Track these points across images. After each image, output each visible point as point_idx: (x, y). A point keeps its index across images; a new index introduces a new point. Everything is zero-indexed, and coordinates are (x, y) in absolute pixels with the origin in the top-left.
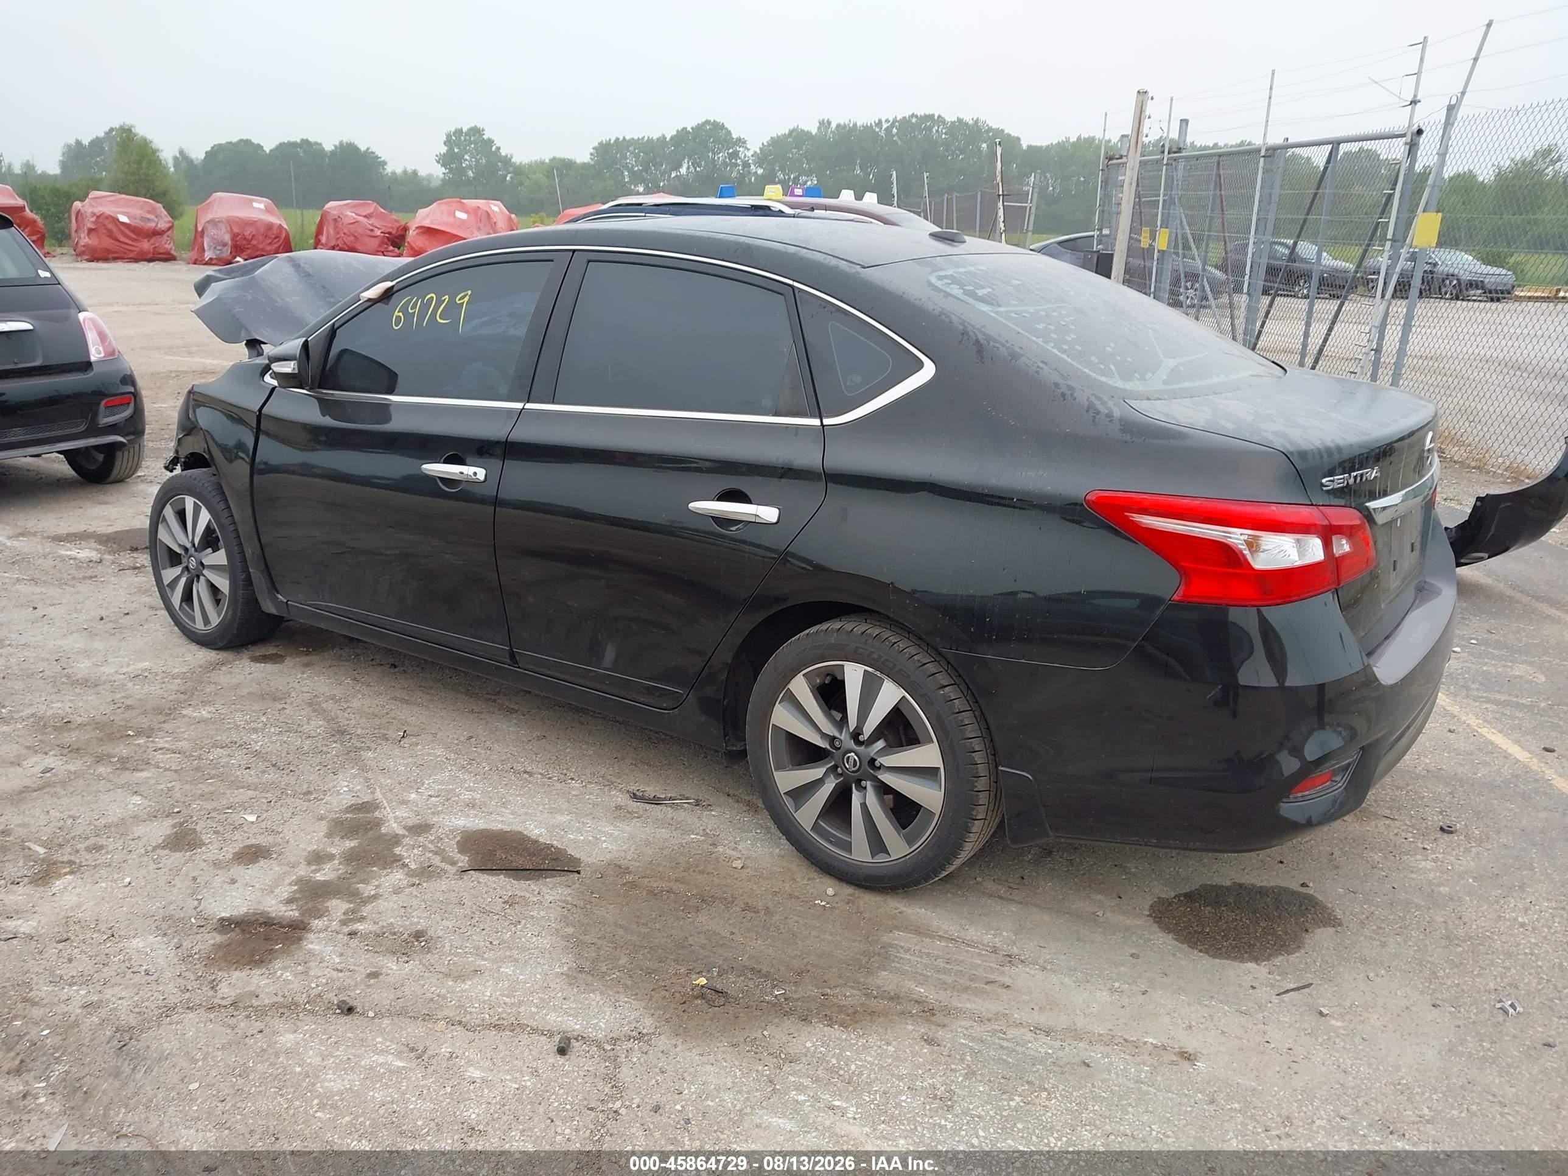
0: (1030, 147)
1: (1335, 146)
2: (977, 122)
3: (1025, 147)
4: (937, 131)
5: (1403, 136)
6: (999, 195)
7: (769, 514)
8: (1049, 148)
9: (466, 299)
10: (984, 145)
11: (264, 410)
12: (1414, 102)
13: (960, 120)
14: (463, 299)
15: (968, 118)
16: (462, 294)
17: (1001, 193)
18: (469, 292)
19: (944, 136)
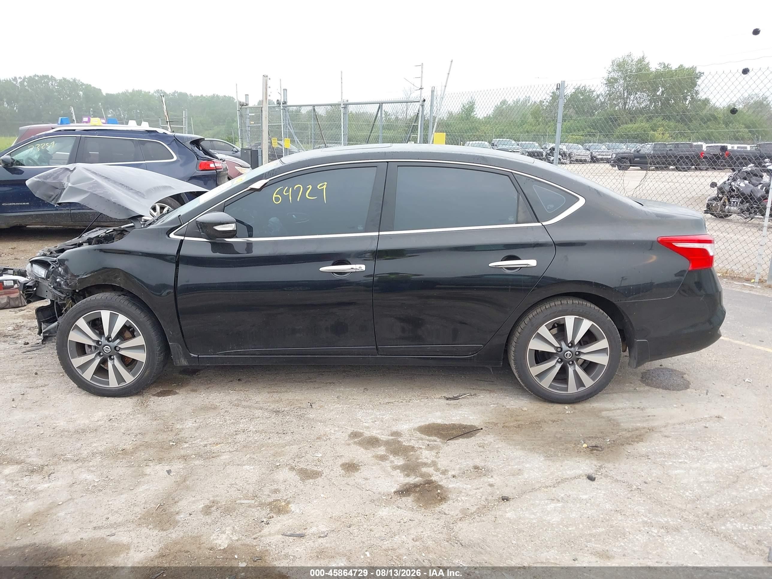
0: (107, 94)
1: (381, 105)
2: (75, 80)
3: (104, 94)
4: (52, 84)
5: (419, 102)
6: (167, 122)
7: (533, 263)
8: (118, 95)
9: (325, 187)
10: (81, 93)
11: (182, 252)
12: (421, 89)
13: (64, 79)
14: (323, 186)
15: (69, 77)
16: (321, 184)
17: (168, 120)
18: (326, 183)
19: (56, 87)
